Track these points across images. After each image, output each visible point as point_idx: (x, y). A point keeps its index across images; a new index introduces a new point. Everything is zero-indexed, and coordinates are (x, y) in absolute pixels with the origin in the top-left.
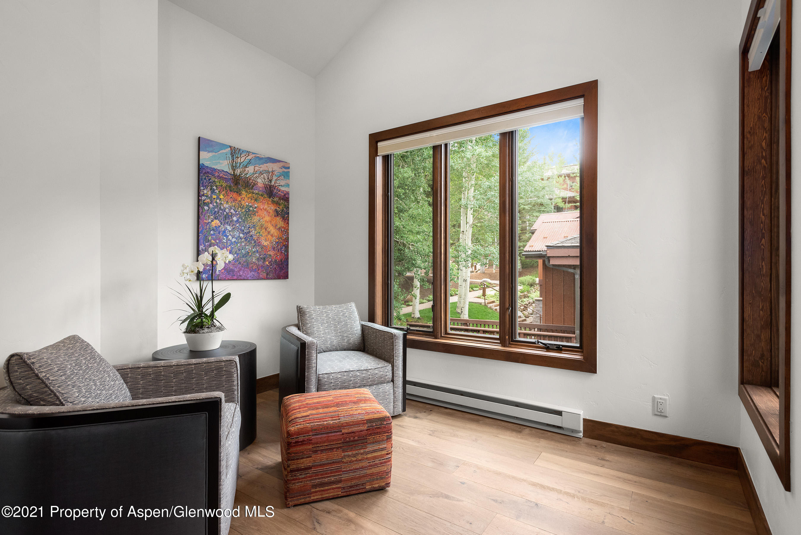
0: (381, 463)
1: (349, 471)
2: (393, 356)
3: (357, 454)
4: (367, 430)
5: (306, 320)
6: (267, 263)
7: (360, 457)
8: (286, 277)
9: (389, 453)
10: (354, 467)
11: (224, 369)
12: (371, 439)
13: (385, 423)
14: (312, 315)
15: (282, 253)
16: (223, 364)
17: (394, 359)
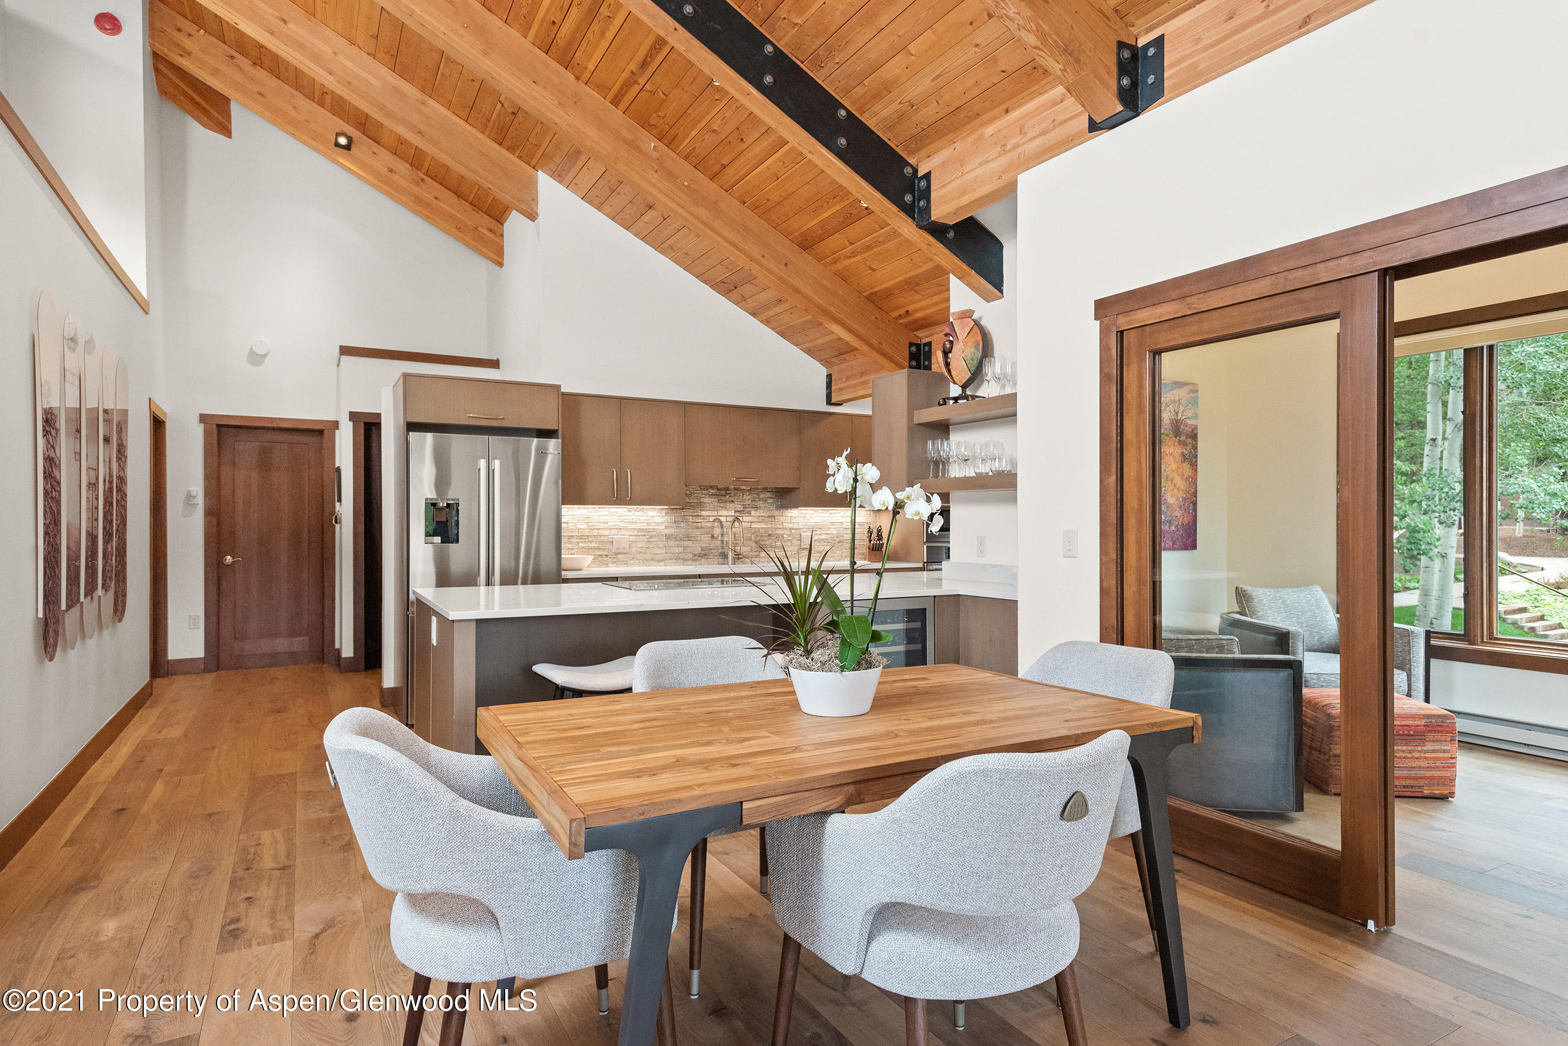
0: (1444, 767)
1: (1403, 767)
2: (1410, 661)
3: (1414, 751)
4: (1425, 726)
5: (1255, 606)
6: (1173, 528)
7: (1416, 755)
8: (1194, 547)
9: (1454, 758)
10: (1409, 764)
11: (1226, 648)
12: (1430, 736)
13: (1448, 721)
14: (1262, 600)
15: (1189, 512)
16: (1224, 642)
17: (1411, 666)
